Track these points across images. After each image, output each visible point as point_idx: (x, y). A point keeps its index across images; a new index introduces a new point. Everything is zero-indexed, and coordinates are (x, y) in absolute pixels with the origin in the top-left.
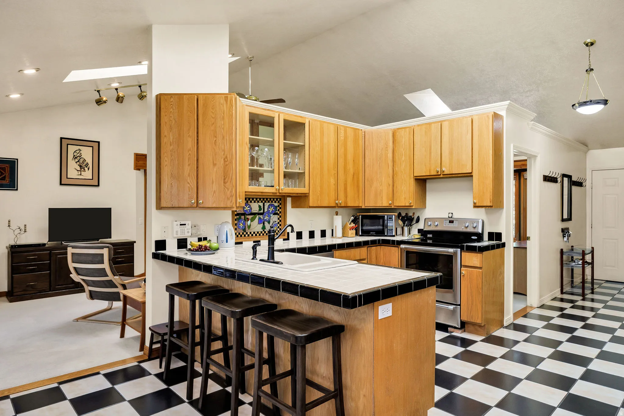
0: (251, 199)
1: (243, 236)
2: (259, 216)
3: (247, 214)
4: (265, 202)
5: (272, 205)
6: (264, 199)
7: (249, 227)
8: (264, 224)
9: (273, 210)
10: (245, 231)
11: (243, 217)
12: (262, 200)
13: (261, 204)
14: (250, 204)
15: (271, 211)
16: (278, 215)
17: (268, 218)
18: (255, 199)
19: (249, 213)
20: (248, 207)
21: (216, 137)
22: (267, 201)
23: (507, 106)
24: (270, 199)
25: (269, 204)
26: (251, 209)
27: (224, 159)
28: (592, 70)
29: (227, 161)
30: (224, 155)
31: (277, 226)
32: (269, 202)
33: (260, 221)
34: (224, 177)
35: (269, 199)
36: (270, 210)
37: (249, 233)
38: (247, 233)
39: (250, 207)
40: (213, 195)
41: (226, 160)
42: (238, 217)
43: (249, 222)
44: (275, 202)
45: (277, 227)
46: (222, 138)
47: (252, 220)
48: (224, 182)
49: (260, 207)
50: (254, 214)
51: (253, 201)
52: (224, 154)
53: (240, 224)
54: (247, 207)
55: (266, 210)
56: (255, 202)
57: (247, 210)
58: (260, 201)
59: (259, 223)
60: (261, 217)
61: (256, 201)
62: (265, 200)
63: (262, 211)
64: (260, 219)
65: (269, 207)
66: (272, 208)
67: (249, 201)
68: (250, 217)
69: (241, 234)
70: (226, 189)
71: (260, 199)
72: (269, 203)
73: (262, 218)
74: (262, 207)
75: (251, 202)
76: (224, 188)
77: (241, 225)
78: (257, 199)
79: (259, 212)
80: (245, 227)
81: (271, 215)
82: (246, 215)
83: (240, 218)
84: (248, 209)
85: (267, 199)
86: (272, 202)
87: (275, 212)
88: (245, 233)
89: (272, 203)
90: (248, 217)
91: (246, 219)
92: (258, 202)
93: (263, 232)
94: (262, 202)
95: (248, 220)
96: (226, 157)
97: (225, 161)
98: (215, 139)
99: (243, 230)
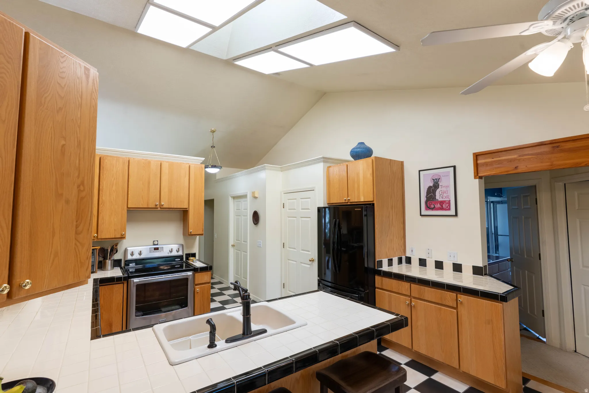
21: (65, 138)
23: (202, 161)
27: (79, 186)
28: (214, 147)
29: (84, 190)
30: (78, 179)
34: (77, 221)
40: (53, 260)
41: (82, 188)
46: (76, 145)
48: (77, 233)
52: (78, 177)
70: (78, 244)
76: (76, 244)
96: (83, 183)
97: (79, 191)
98: (63, 142)
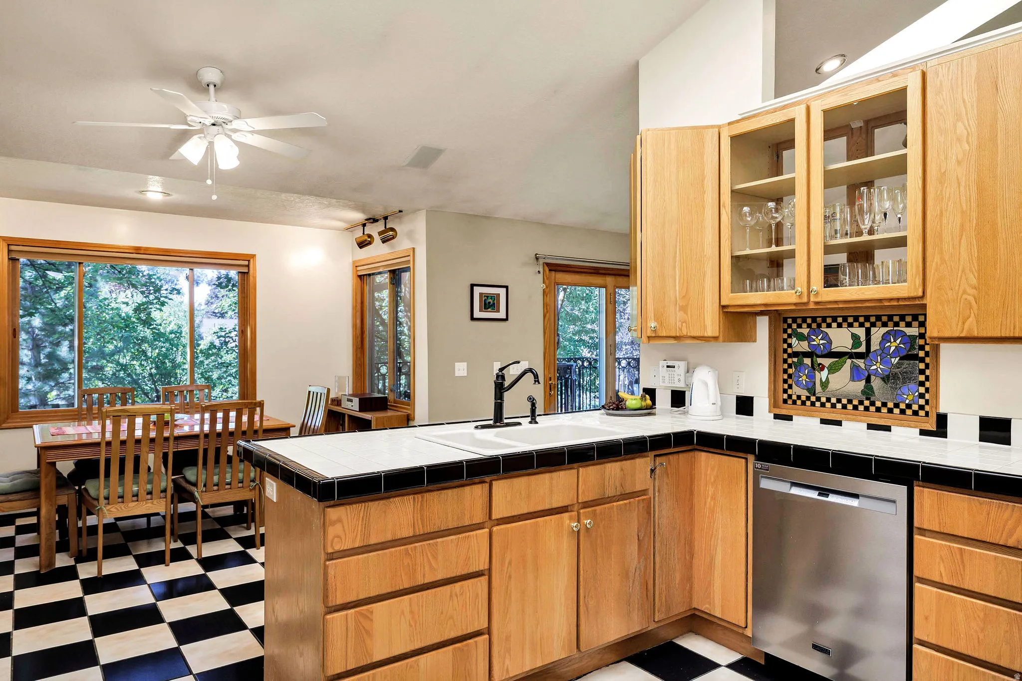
0: (829, 320)
1: (808, 403)
2: (853, 360)
3: (819, 353)
4: (873, 325)
5: (896, 334)
6: (867, 318)
7: (825, 385)
8: (868, 380)
9: (902, 346)
10: (814, 394)
11: (807, 361)
12: (861, 319)
13: (861, 332)
14: (827, 330)
15: (893, 348)
16: (922, 360)
17: (881, 367)
18: (840, 320)
19: (824, 353)
20: (822, 339)
22: (879, 324)
24: (890, 318)
25: (885, 330)
26: (830, 342)
31: (918, 391)
32: (885, 325)
33: (855, 374)
35: (885, 319)
36: (890, 347)
37: (823, 400)
38: (818, 399)
39: (826, 337)
42: (795, 360)
43: (824, 374)
44: (909, 325)
45: (917, 394)
47: (833, 369)
49: (855, 337)
50: (839, 355)
51: (834, 325)
53: (801, 377)
54: (819, 338)
55: (875, 346)
56: (840, 326)
57: (819, 344)
58: (856, 324)
59: (853, 379)
60: (861, 363)
61: (845, 325)
62: (873, 319)
63: (862, 349)
64: (855, 369)
65: (885, 338)
66: (898, 341)
67: (824, 325)
68: (827, 362)
69: (803, 398)
71: (856, 319)
72: (887, 329)
73: (863, 366)
74: (863, 338)
75: (829, 326)
77: (804, 378)
78: (845, 319)
79: (853, 351)
80: (813, 384)
81: (893, 360)
82: (815, 357)
83: (801, 363)
84: (822, 342)
85: (879, 318)
86: (897, 324)
87: (909, 351)
88: (813, 399)
89: (895, 328)
90: (820, 360)
91: (816, 366)
92: (850, 325)
93: (867, 403)
94: (861, 325)
95: (822, 369)
99: (808, 390)
